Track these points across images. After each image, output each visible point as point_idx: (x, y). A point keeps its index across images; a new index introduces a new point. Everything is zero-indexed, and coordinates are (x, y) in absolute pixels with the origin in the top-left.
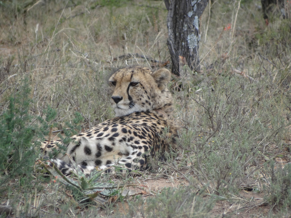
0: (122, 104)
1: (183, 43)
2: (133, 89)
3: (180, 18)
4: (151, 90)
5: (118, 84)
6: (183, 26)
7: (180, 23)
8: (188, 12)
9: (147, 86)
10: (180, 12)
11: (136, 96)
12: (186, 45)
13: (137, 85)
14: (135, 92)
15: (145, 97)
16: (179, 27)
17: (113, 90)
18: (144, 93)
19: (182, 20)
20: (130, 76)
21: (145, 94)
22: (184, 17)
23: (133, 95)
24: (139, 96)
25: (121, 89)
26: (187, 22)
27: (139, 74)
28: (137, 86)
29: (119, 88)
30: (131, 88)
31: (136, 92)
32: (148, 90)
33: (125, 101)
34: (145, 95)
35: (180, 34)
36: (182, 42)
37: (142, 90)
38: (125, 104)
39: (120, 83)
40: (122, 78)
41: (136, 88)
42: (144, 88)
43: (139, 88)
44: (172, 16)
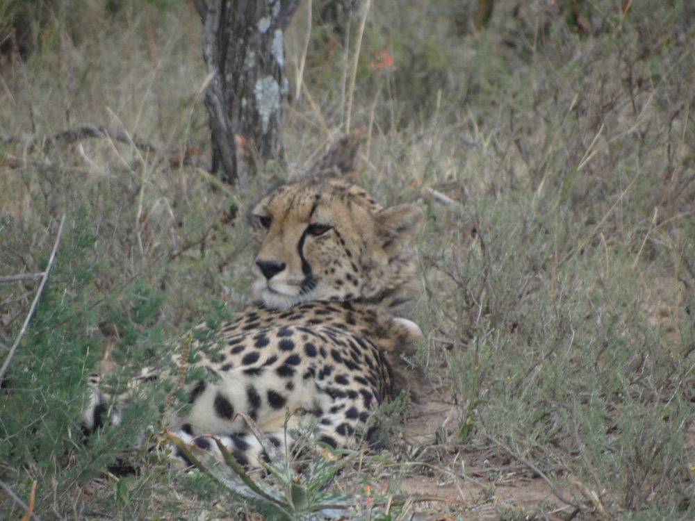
0: (282, 282)
1: (244, 102)
2: (314, 244)
3: (238, 34)
4: (361, 250)
5: (275, 226)
6: (244, 55)
7: (238, 47)
8: (257, 21)
9: (352, 239)
10: (237, 18)
11: (321, 262)
12: (250, 107)
13: (326, 234)
14: (319, 251)
15: (344, 266)
16: (234, 57)
17: (261, 240)
18: (344, 256)
19: (241, 41)
20: (309, 209)
21: (347, 257)
22: (248, 33)
23: (315, 259)
24: (329, 262)
25: (281, 240)
26: (254, 46)
27: (334, 204)
28: (326, 238)
29: (277, 238)
30: (309, 239)
31: (323, 254)
32: (355, 250)
33: (291, 273)
34: (346, 262)
35: (236, 77)
36: (241, 98)
37: (340, 248)
38: (290, 283)
39: (282, 223)
40: (288, 211)
41: (322, 240)
42: (343, 242)
43: (330, 243)
44: (215, 28)
